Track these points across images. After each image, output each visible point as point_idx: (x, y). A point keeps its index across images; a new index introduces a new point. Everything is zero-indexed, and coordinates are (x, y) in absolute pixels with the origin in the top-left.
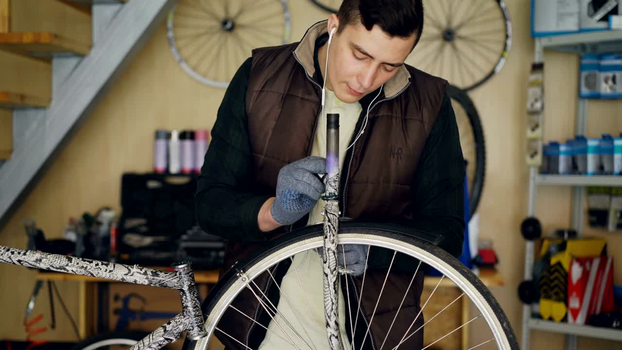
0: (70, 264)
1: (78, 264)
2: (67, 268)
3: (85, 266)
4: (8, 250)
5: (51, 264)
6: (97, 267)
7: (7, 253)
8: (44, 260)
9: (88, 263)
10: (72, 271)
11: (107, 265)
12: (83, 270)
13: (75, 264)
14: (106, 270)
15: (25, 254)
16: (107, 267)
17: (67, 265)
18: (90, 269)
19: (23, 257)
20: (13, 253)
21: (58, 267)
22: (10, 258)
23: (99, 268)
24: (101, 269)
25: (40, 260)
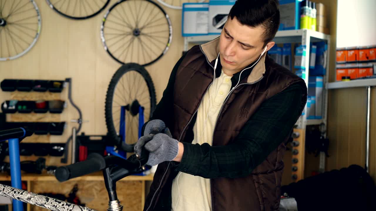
0: (47, 203)
1: (52, 203)
2: (45, 205)
3: (56, 205)
4: (13, 190)
5: (36, 202)
6: (63, 206)
7: (12, 192)
8: (32, 199)
9: (58, 203)
10: (48, 207)
11: (69, 206)
12: (54, 208)
13: (50, 204)
14: (68, 209)
15: (22, 194)
16: (69, 207)
17: (45, 204)
18: (58, 207)
19: (21, 195)
20: (15, 192)
21: (40, 204)
22: (13, 195)
23: (64, 207)
24: (65, 208)
25: (30, 199)
